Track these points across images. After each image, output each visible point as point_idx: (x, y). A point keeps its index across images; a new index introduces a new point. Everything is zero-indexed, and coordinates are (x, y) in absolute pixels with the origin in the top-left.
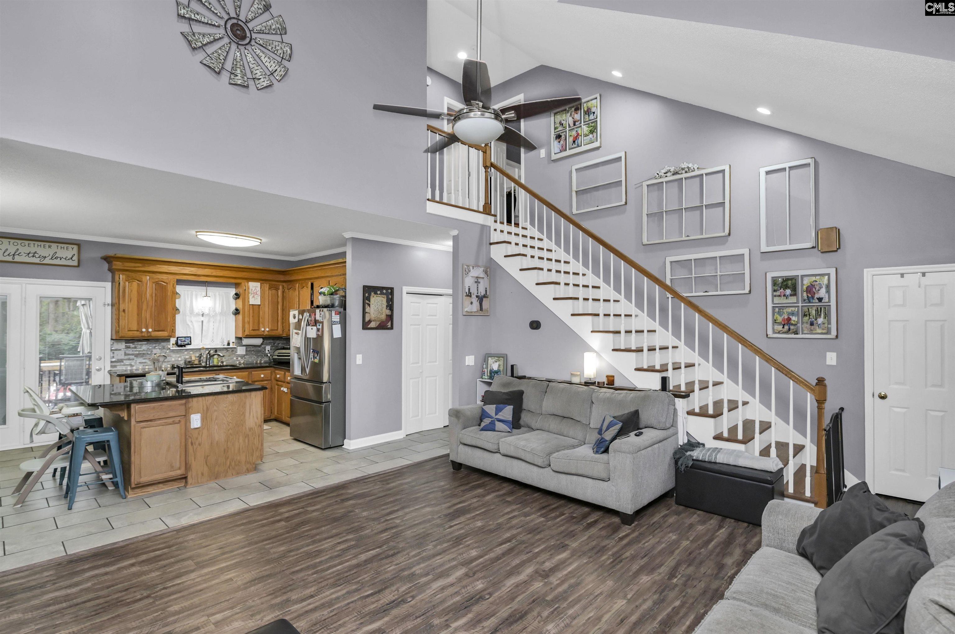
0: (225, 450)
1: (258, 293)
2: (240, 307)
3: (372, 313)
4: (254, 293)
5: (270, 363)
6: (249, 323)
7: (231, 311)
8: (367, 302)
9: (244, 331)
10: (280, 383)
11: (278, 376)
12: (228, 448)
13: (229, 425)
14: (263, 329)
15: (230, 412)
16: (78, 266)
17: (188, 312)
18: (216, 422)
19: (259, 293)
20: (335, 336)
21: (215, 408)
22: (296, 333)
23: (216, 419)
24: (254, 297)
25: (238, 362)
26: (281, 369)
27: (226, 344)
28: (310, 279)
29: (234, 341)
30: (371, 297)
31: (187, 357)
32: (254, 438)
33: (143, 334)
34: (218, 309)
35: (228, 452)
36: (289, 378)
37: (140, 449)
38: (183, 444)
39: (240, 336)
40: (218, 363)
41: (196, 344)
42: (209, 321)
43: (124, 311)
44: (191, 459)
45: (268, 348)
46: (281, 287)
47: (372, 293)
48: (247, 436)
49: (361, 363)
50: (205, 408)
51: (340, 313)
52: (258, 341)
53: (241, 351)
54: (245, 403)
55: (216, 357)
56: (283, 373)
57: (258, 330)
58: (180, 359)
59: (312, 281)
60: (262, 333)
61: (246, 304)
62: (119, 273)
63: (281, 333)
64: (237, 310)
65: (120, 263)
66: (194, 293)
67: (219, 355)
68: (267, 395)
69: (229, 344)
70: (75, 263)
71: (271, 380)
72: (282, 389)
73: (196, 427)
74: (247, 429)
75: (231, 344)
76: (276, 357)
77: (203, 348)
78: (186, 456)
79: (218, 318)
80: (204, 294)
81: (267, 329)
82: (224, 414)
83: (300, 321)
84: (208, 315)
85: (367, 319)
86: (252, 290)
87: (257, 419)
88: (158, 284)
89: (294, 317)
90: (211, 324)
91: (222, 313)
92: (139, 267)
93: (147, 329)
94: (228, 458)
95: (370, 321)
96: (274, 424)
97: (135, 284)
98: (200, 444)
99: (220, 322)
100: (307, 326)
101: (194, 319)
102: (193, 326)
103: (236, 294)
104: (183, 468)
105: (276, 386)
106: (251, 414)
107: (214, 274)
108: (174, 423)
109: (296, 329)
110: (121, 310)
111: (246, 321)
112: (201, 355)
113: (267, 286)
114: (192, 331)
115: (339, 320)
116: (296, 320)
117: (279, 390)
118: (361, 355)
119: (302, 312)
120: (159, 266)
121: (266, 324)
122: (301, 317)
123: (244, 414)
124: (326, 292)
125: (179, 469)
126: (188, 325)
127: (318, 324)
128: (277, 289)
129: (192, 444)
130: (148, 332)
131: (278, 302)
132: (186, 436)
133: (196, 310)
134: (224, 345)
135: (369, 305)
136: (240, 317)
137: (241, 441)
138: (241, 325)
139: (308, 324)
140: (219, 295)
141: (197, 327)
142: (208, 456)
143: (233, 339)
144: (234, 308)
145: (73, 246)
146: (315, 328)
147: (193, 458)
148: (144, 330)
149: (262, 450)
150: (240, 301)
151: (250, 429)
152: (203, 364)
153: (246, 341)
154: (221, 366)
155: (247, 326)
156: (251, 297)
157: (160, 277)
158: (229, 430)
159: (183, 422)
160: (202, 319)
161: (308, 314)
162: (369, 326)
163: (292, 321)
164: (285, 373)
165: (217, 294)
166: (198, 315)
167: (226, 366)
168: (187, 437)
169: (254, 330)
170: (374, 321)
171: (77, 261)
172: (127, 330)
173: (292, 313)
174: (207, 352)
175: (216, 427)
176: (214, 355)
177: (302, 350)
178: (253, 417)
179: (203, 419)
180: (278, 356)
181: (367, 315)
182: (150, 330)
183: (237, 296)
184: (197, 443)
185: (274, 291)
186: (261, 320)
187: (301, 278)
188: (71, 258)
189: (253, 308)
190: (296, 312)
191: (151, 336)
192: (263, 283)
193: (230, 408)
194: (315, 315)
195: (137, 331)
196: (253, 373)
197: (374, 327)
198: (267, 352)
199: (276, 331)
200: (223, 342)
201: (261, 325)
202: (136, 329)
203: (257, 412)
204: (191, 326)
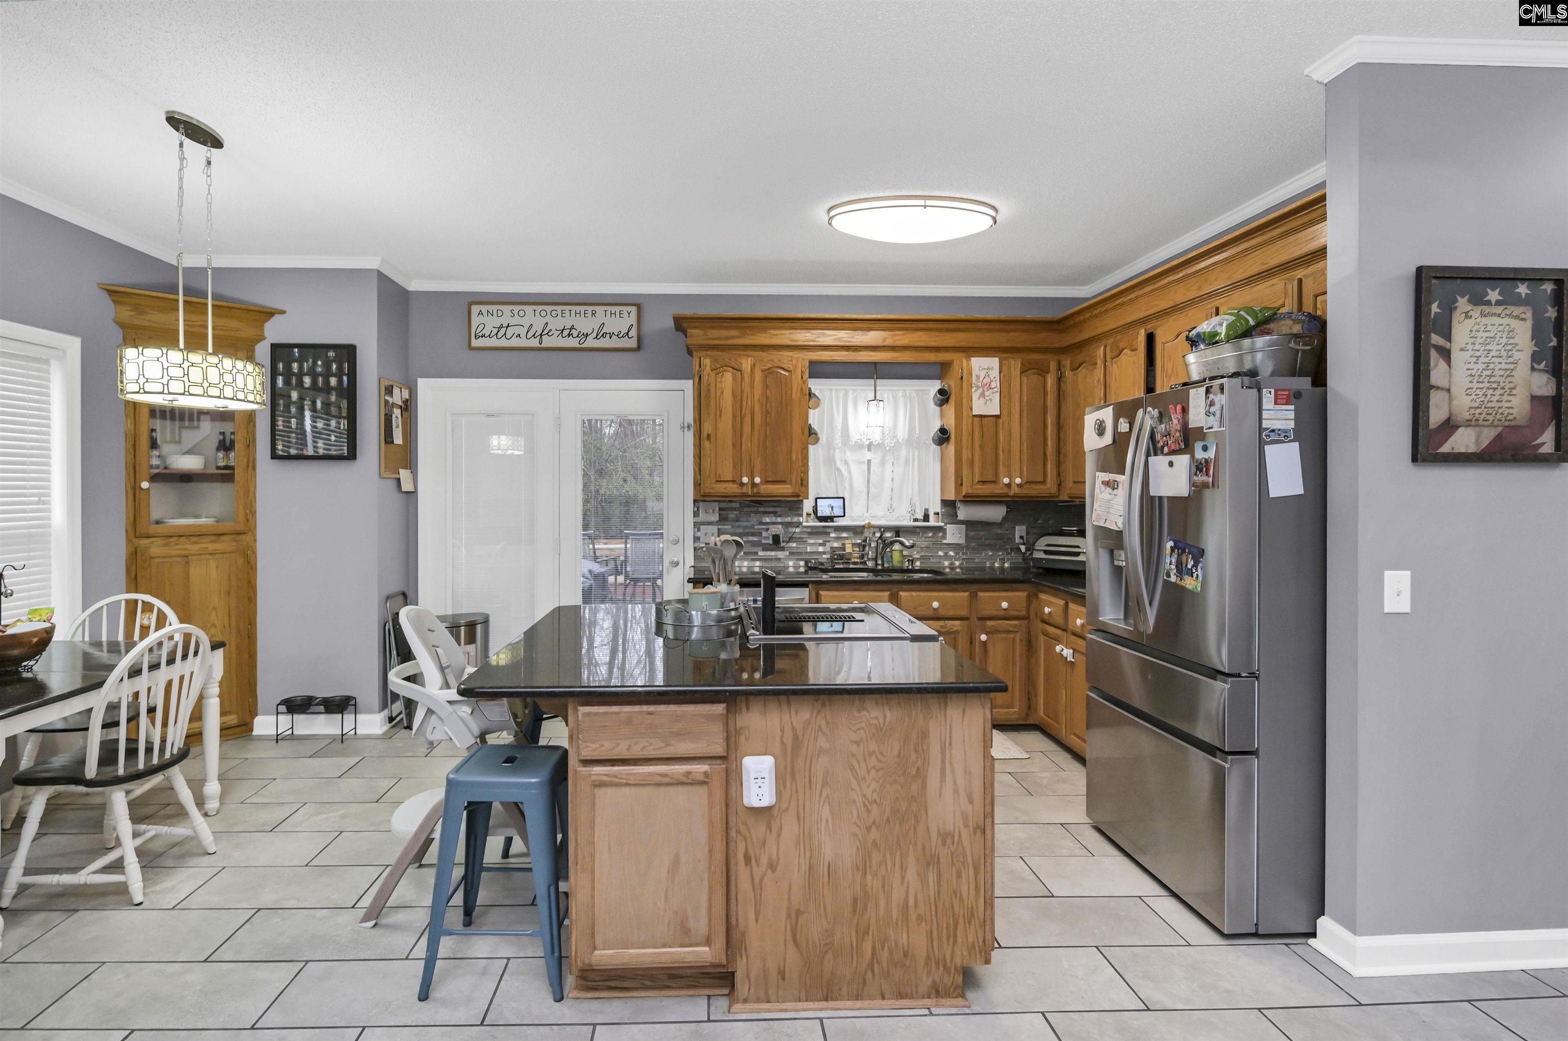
0: (855, 901)
1: (993, 385)
2: (951, 424)
3: (1458, 390)
4: (983, 386)
5: (1026, 570)
6: (971, 463)
7: (932, 435)
8: (1436, 339)
9: (959, 484)
10: (1051, 629)
11: (1047, 610)
12: (866, 893)
13: (869, 811)
14: (1006, 480)
15: (873, 761)
16: (639, 348)
17: (838, 441)
18: (826, 791)
19: (996, 384)
20: (1277, 489)
21: (822, 742)
22: (1106, 483)
23: (825, 784)
24: (983, 395)
25: (946, 563)
26: (1055, 592)
27: (920, 516)
28: (1143, 321)
29: (939, 510)
30: (1457, 317)
31: (836, 545)
32: (959, 875)
33: (745, 490)
34: (902, 432)
35: (865, 907)
36: (1079, 622)
37: (593, 856)
38: (719, 856)
39: (951, 496)
40: (902, 562)
41: (856, 515)
42: (883, 463)
43: (708, 436)
44: (745, 914)
45: (1020, 531)
46: (1053, 366)
47: (1462, 303)
48: (930, 861)
49: (1404, 605)
50: (788, 739)
51: (1298, 395)
52: (996, 513)
53: (954, 535)
54: (925, 735)
55: (897, 547)
56: (1062, 602)
57: (994, 482)
58: (821, 549)
59: (1150, 327)
60: (1005, 490)
61: (965, 414)
62: (702, 353)
63: (1054, 490)
64: (943, 431)
65: (700, 332)
66: (850, 394)
67: (902, 544)
68: (1018, 658)
69: (926, 518)
70: (633, 344)
71: (1026, 618)
72: (1058, 649)
73: (756, 803)
74: (934, 836)
75: (932, 517)
76: (1041, 555)
77: (870, 526)
78: (727, 902)
79: (903, 453)
80: (871, 396)
81: (1018, 481)
82: (852, 768)
83: (1120, 442)
84: (880, 446)
85: (1436, 416)
86: (978, 377)
87: (971, 801)
88: (772, 373)
89: (1101, 431)
90: (888, 468)
91: (909, 442)
92: (733, 337)
93: (752, 478)
94: (867, 932)
95: (1449, 426)
96: (1035, 740)
97: (728, 377)
98: (772, 866)
99: (907, 462)
100: (1148, 455)
101: (850, 456)
102: (850, 472)
103: (941, 392)
104: (719, 943)
105: (1042, 638)
106: (949, 778)
107: (889, 342)
108: (688, 782)
109: (1103, 469)
110: (704, 434)
111: (964, 458)
112: (865, 541)
113: (1016, 365)
114: (847, 485)
115: (1291, 424)
116: (1108, 439)
117: (1050, 649)
118: (1404, 577)
119: (1127, 410)
120: (773, 332)
121: (1016, 466)
122: (1124, 426)
123: (921, 776)
124: (1223, 331)
125: (708, 942)
126: (838, 470)
127: (1198, 446)
128: (1043, 371)
129: (747, 859)
130: (754, 485)
131: (1045, 407)
132: (727, 828)
133: (855, 437)
134: (916, 520)
135: (1446, 354)
136: (951, 448)
137: (911, 874)
138: (952, 470)
139: (1155, 449)
140: (904, 396)
141: (857, 474)
142: (799, 913)
143: (935, 506)
144: (938, 427)
145: (629, 308)
146: (1183, 461)
147: (752, 916)
148: (745, 480)
149: (988, 923)
150: (950, 409)
151: (946, 837)
152: (870, 564)
153: (963, 513)
154: (908, 571)
155: (965, 471)
156: (975, 396)
157: (775, 356)
158: (869, 829)
159: (717, 784)
160: (869, 455)
161: (1156, 413)
162: (1445, 448)
163: (1092, 441)
164: (1067, 604)
165: (900, 394)
166: (859, 446)
167: (921, 571)
168: (733, 833)
169: (984, 482)
170: (1468, 424)
171: (635, 338)
172: (714, 480)
173: (1090, 420)
174: (878, 535)
175: (826, 812)
176: (892, 543)
177: (1134, 539)
178: (956, 791)
179: (783, 778)
180: (1046, 552)
181: (1436, 398)
182: (757, 480)
183: (944, 397)
184: (764, 861)
185: (1035, 379)
186: (1001, 456)
187: (1113, 324)
188: (627, 334)
189: (982, 426)
190: (1107, 414)
191: (758, 494)
192: (1006, 359)
193: (873, 746)
194: (1185, 411)
195: (733, 481)
196: (980, 594)
197: (1472, 449)
198: (1017, 540)
199: (1042, 487)
200: (913, 512)
201: (1001, 469)
202: (731, 479)
203: (968, 773)
204: (845, 473)
